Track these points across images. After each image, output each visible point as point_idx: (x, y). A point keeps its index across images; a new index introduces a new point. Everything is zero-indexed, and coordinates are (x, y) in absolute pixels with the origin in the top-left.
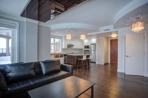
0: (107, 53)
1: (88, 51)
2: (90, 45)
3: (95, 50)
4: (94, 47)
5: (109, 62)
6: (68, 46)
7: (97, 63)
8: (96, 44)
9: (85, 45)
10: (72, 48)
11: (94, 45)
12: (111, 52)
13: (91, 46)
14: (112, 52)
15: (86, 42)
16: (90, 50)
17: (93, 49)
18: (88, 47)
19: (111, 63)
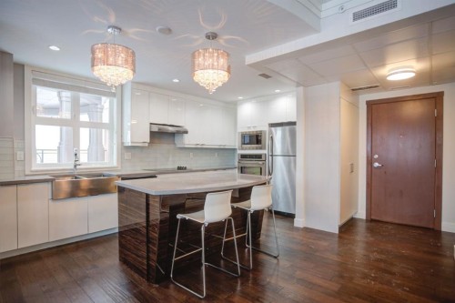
0: (352, 169)
1: (259, 157)
2: (265, 128)
3: (290, 155)
4: (288, 139)
5: (361, 213)
6: (153, 134)
7: (299, 222)
8: (294, 123)
9: (246, 130)
10: (179, 142)
11: (287, 128)
12: (370, 162)
13: (271, 132)
14: (376, 164)
15: (250, 115)
16: (265, 152)
17: (282, 151)
18: (256, 139)
19: (372, 221)
